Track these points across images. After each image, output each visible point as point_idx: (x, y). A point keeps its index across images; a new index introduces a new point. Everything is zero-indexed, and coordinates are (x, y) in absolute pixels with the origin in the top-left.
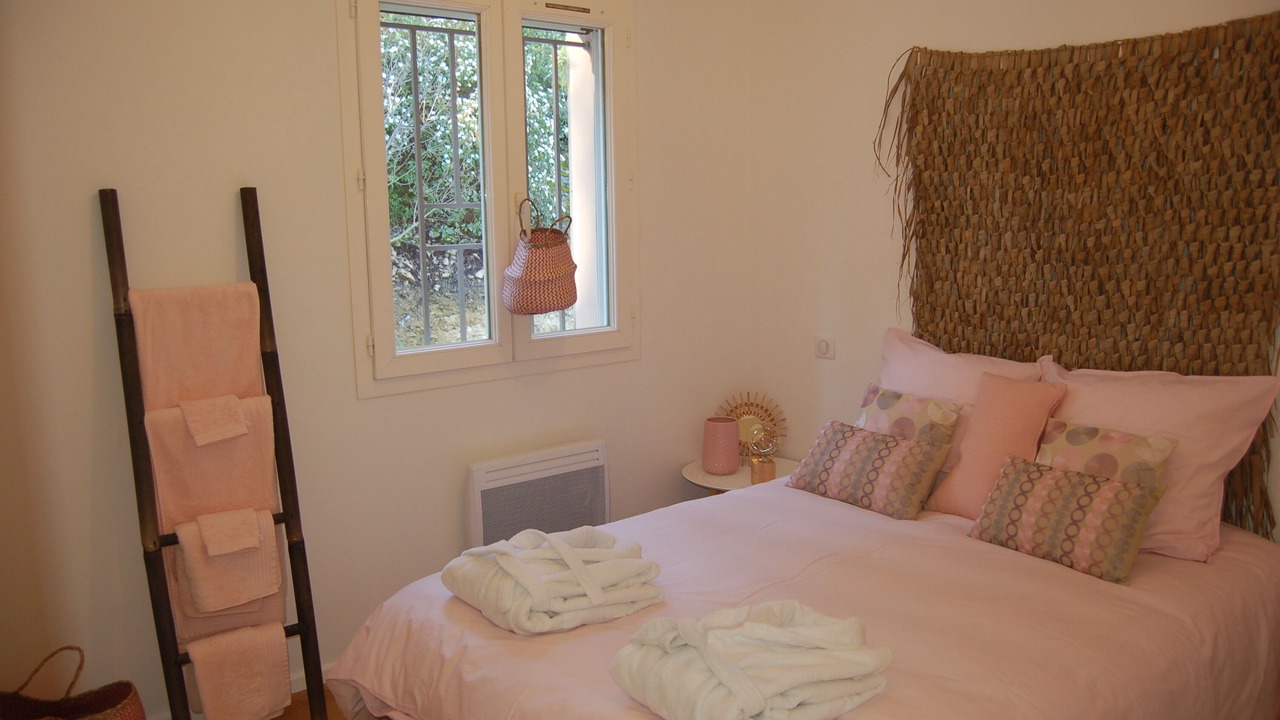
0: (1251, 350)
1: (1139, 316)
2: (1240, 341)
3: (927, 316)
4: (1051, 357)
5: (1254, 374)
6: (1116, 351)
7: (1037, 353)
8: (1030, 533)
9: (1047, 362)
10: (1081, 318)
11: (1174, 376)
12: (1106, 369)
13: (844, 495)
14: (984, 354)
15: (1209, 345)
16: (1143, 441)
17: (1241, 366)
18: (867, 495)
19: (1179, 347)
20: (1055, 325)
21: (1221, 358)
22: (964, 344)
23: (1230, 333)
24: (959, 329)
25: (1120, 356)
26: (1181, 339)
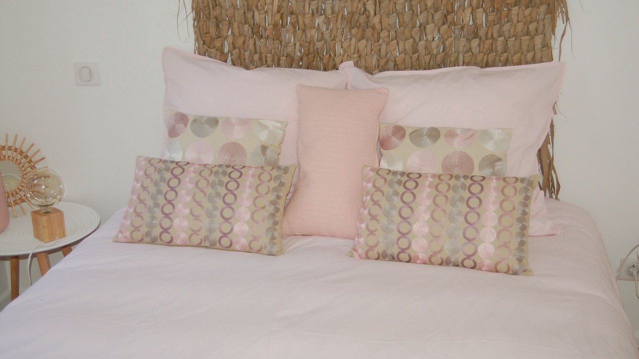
0: (538, 40)
1: (438, 16)
2: (528, 33)
3: (213, 31)
4: (351, 63)
5: (541, 61)
6: (415, 51)
7: (338, 60)
8: (424, 242)
9: (348, 69)
10: (381, 22)
11: (475, 70)
12: (405, 69)
13: (196, 240)
14: (279, 65)
15: (502, 39)
16: (485, 135)
17: (530, 56)
18: (225, 235)
19: (475, 43)
20: (354, 31)
21: (512, 50)
22: (256, 57)
23: (520, 26)
24: (251, 42)
25: (419, 55)
26: (476, 35)
